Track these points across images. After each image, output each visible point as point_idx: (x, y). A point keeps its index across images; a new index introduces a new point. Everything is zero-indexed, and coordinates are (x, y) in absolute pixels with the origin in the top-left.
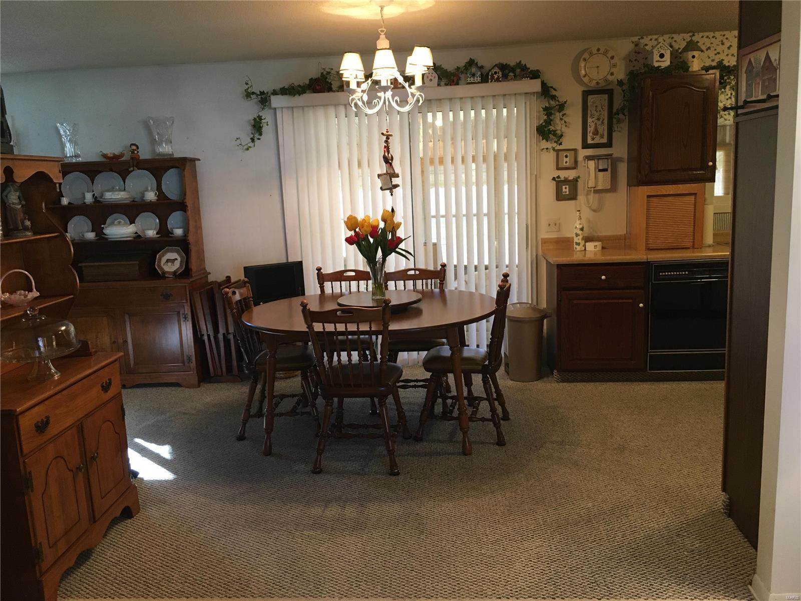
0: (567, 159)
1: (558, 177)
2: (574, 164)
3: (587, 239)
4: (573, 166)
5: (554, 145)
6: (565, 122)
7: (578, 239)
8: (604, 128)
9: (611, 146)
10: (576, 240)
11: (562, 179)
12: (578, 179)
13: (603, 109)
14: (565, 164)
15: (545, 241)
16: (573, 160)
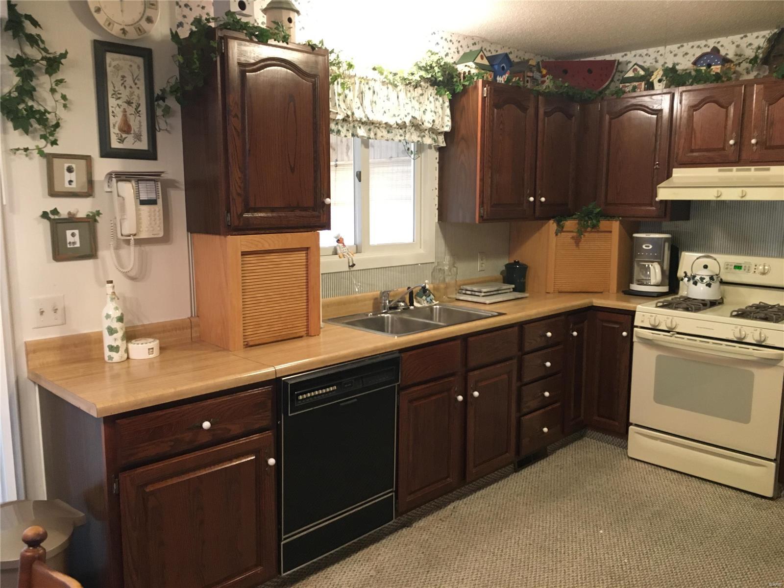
0: (72, 177)
1: (55, 212)
2: (86, 185)
3: (130, 336)
4: (86, 190)
5: (42, 143)
6: (64, 97)
7: (115, 339)
8: (140, 122)
9: (155, 158)
10: (108, 340)
11: (62, 217)
12: (97, 218)
13: (136, 84)
14: (67, 185)
15: (33, 349)
16: (84, 179)
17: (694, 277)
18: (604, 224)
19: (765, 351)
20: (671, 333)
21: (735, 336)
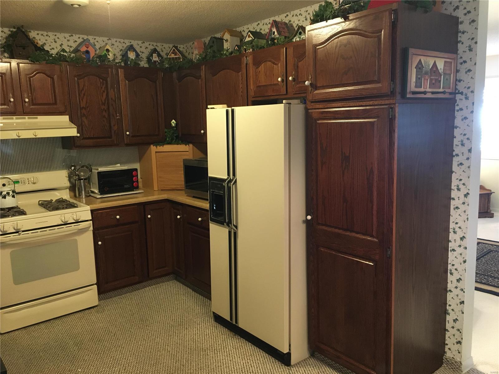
19: (81, 224)
20: (19, 232)
21: (62, 221)
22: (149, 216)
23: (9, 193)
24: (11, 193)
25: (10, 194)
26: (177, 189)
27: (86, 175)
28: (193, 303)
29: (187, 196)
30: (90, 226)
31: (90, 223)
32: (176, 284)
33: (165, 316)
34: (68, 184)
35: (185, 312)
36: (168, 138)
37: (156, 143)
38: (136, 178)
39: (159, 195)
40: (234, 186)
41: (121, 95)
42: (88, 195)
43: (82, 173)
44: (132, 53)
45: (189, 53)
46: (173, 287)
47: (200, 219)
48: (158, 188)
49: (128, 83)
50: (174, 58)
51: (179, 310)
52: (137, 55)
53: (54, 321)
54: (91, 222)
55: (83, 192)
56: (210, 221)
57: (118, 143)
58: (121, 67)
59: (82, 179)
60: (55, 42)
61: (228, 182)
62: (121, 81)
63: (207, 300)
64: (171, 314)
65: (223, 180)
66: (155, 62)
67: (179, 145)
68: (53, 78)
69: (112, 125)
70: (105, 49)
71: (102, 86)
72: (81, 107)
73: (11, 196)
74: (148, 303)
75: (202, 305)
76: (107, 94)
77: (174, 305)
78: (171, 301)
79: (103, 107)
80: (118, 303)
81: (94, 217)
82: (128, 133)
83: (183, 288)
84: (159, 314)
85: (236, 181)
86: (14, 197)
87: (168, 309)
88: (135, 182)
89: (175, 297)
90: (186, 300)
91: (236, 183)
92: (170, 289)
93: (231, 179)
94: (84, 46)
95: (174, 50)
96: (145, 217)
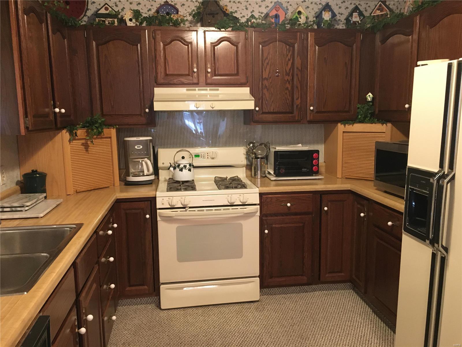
17: (179, 166)
18: (106, 131)
19: (248, 208)
20: (186, 208)
21: (229, 202)
22: (326, 208)
23: (186, 166)
24: (188, 166)
25: (187, 168)
26: (366, 179)
27: (262, 154)
28: (370, 331)
29: (376, 189)
30: (258, 211)
31: (258, 208)
32: (353, 296)
33: (330, 340)
34: (244, 162)
35: (357, 342)
36: (360, 115)
37: (345, 121)
38: (317, 161)
39: (342, 184)
40: (449, 184)
41: (309, 63)
42: (264, 175)
43: (260, 151)
44: (327, 13)
45: (401, 9)
46: (348, 300)
47: (390, 223)
48: (342, 175)
49: (318, 48)
50: (379, 15)
51: (350, 337)
52: (334, 15)
53: (213, 308)
54: (259, 206)
55: (259, 172)
56: (403, 231)
57: (299, 119)
58: (313, 30)
59: (259, 158)
60: (247, 9)
61: (440, 178)
62: (310, 46)
63: (391, 333)
64: (339, 339)
65: (432, 174)
66: (355, 23)
67: (374, 125)
68: (237, 46)
69: (295, 99)
70: (297, 11)
71: (287, 54)
72: (263, 78)
73: (188, 170)
74: (314, 314)
75: (382, 338)
76: (293, 64)
77: (345, 326)
78: (342, 319)
79: (286, 78)
80: (280, 304)
81: (262, 201)
82: (312, 108)
83: (361, 304)
84: (324, 335)
85: (453, 178)
86: (190, 171)
87: (336, 330)
88: (314, 166)
89: (348, 314)
90: (361, 323)
91: (453, 181)
92: (344, 301)
93: (446, 173)
94: (274, 9)
95: (380, 5)
96: (321, 209)
